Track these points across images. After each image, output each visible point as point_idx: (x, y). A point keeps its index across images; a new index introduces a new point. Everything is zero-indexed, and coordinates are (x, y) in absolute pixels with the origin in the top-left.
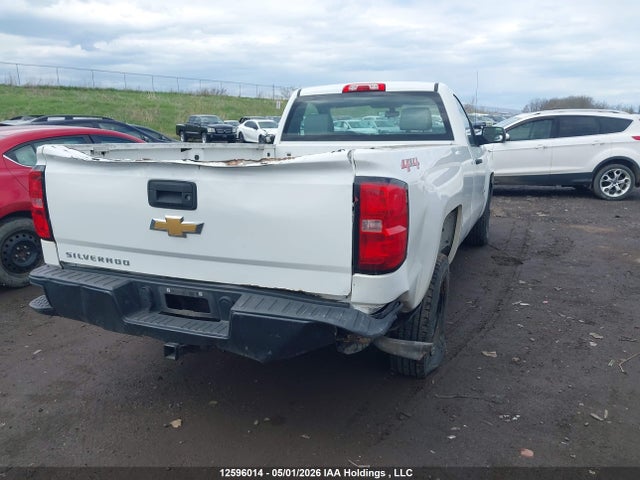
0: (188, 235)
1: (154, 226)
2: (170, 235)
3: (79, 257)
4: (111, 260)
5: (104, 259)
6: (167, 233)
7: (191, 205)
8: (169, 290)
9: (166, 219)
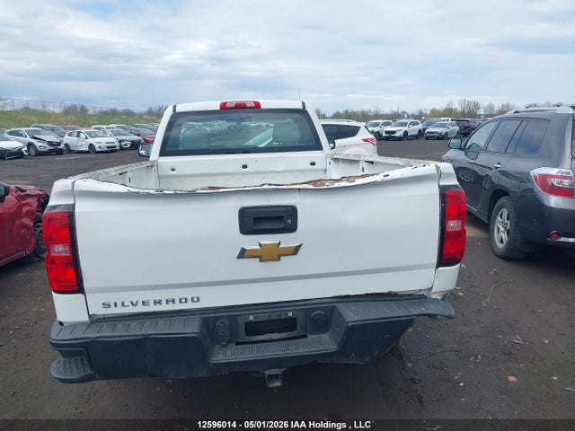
0: (282, 258)
1: (243, 254)
2: (261, 261)
3: (123, 304)
4: (173, 301)
5: (164, 302)
6: (258, 259)
7: (292, 228)
8: (251, 318)
9: (260, 245)
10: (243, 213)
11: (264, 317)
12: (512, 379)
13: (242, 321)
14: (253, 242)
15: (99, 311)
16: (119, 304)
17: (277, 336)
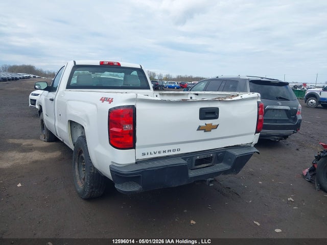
2: (205, 131)
3: (151, 154)
4: (170, 151)
5: (167, 151)
6: (203, 131)
7: (216, 117)
8: (198, 157)
9: (206, 124)
10: (202, 110)
11: (202, 157)
12: (260, 182)
13: (194, 159)
14: (203, 123)
15: (140, 157)
16: (149, 153)
17: (205, 165)
